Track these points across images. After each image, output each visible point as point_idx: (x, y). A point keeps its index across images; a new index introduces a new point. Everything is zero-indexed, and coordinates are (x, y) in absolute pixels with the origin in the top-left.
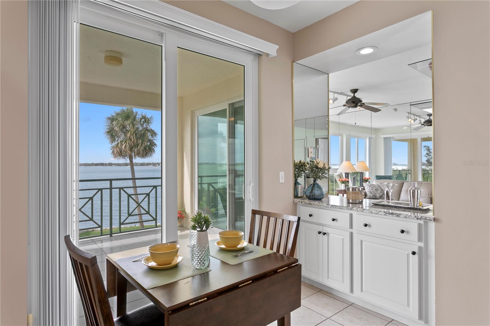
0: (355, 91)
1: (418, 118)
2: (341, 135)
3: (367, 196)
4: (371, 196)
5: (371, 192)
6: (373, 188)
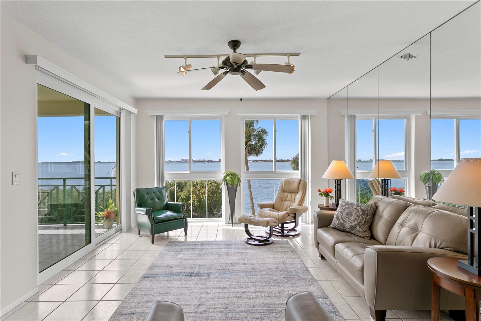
0: (235, 44)
3: (332, 224)
4: (336, 224)
5: (339, 216)
6: (344, 210)
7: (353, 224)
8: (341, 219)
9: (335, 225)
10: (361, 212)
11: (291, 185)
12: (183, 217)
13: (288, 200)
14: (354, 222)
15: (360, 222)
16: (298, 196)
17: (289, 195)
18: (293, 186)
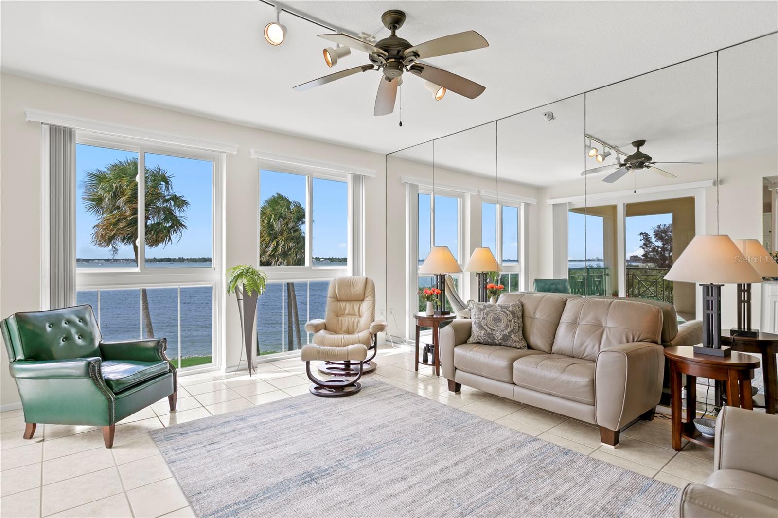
1: (613, 151)
2: (462, 197)
3: (472, 337)
4: (481, 336)
5: (483, 324)
6: (487, 314)
7: (506, 332)
8: (487, 328)
9: (480, 338)
10: (511, 316)
11: (352, 289)
12: (169, 370)
13: (347, 315)
14: (506, 329)
15: (514, 329)
16: (365, 306)
17: (348, 306)
18: (356, 290)
